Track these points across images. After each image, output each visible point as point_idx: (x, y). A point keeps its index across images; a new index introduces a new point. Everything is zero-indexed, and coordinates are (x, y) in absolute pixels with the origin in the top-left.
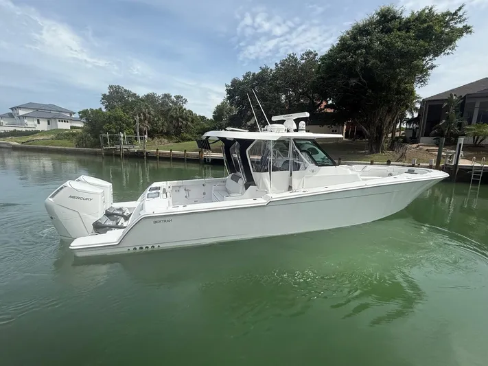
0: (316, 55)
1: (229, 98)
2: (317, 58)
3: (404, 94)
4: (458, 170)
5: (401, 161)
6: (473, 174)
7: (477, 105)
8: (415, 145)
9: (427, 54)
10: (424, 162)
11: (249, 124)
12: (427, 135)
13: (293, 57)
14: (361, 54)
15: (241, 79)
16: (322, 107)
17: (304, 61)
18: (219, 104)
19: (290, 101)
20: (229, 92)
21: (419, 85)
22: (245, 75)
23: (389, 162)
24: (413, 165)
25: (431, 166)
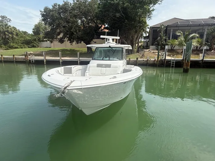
1: (43, 20)
3: (142, 24)
4: (166, 61)
5: (143, 58)
6: (171, 63)
7: (172, 31)
8: (148, 50)
9: (150, 3)
10: (152, 58)
11: (59, 37)
12: (152, 45)
15: (51, 7)
16: (103, 28)
18: (37, 23)
19: (83, 24)
20: (43, 15)
21: (148, 19)
22: (53, 5)
23: (137, 59)
24: (148, 60)
25: (155, 60)
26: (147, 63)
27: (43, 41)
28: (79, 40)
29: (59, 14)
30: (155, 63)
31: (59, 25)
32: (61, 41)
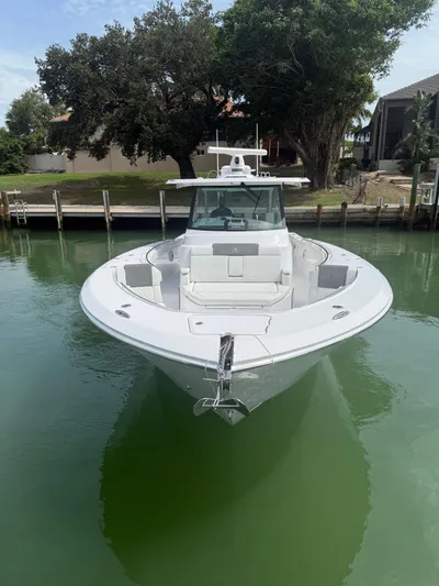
0: (209, 7)
1: (45, 89)
2: (212, 13)
5: (360, 202)
8: (373, 174)
10: (391, 201)
11: (91, 140)
12: (388, 157)
13: (167, 9)
14: (297, 15)
15: (69, 48)
16: (229, 109)
17: (188, 18)
19: (167, 96)
20: (44, 75)
21: (378, 75)
22: (75, 39)
23: (344, 205)
24: (379, 208)
25: (402, 208)
26: (377, 218)
27: (39, 152)
28: (159, 148)
29: (94, 67)
30: (400, 219)
31: (96, 104)
32: (99, 152)
